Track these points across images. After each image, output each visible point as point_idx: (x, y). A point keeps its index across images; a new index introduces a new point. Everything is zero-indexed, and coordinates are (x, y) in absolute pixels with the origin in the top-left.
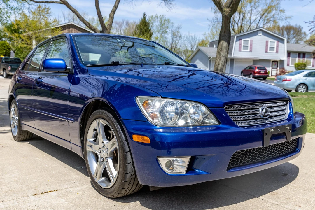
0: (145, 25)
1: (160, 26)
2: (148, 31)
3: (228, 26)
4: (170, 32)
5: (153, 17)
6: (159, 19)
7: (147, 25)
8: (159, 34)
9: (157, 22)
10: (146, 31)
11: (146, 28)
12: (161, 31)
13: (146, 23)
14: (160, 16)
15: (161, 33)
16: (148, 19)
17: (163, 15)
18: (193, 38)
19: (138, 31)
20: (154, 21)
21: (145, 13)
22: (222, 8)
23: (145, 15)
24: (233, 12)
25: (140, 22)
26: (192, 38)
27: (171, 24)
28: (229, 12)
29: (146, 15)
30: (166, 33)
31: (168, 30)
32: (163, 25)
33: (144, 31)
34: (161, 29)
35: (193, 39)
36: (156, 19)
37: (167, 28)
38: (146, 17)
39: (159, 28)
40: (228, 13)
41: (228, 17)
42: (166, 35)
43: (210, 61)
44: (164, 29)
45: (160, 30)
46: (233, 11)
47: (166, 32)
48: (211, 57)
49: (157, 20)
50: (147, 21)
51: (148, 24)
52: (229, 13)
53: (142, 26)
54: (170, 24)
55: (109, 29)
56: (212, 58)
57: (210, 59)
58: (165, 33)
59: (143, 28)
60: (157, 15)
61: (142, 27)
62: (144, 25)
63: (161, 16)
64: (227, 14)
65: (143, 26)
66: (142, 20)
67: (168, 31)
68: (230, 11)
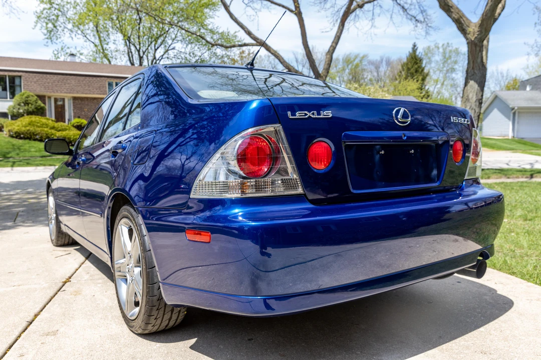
0: (415, 62)
1: (443, 62)
2: (420, 70)
3: (478, 58)
4: (461, 68)
5: (431, 48)
6: (441, 50)
7: (418, 62)
8: (441, 75)
9: (438, 55)
10: (417, 71)
11: (416, 66)
12: (445, 69)
13: (416, 59)
14: (443, 45)
15: (445, 72)
16: (419, 53)
17: (448, 44)
18: (505, 75)
19: (403, 73)
20: (433, 54)
21: (415, 43)
22: (464, 28)
23: (415, 46)
24: (484, 33)
25: (407, 58)
26: (503, 77)
27: (462, 56)
28: (477, 33)
29: (417, 46)
30: (455, 71)
31: (456, 67)
32: (447, 59)
33: (414, 71)
34: (445, 67)
35: (505, 78)
36: (436, 50)
37: (456, 62)
38: (417, 49)
39: (442, 65)
40: (476, 36)
41: (477, 42)
42: (454, 75)
43: (514, 114)
44: (450, 66)
45: (443, 68)
46: (483, 31)
47: (453, 70)
48: (516, 108)
49: (437, 53)
50: (418, 56)
51: (420, 61)
52: (478, 35)
53: (409, 63)
54: (460, 57)
55: (324, 75)
56: (518, 109)
57: (513, 111)
58: (451, 71)
59: (412, 67)
60: (437, 45)
61: (410, 66)
62: (413, 62)
63: (445, 46)
64: (474, 37)
65: (412, 64)
66: (410, 54)
67: (456, 69)
68: (478, 31)
